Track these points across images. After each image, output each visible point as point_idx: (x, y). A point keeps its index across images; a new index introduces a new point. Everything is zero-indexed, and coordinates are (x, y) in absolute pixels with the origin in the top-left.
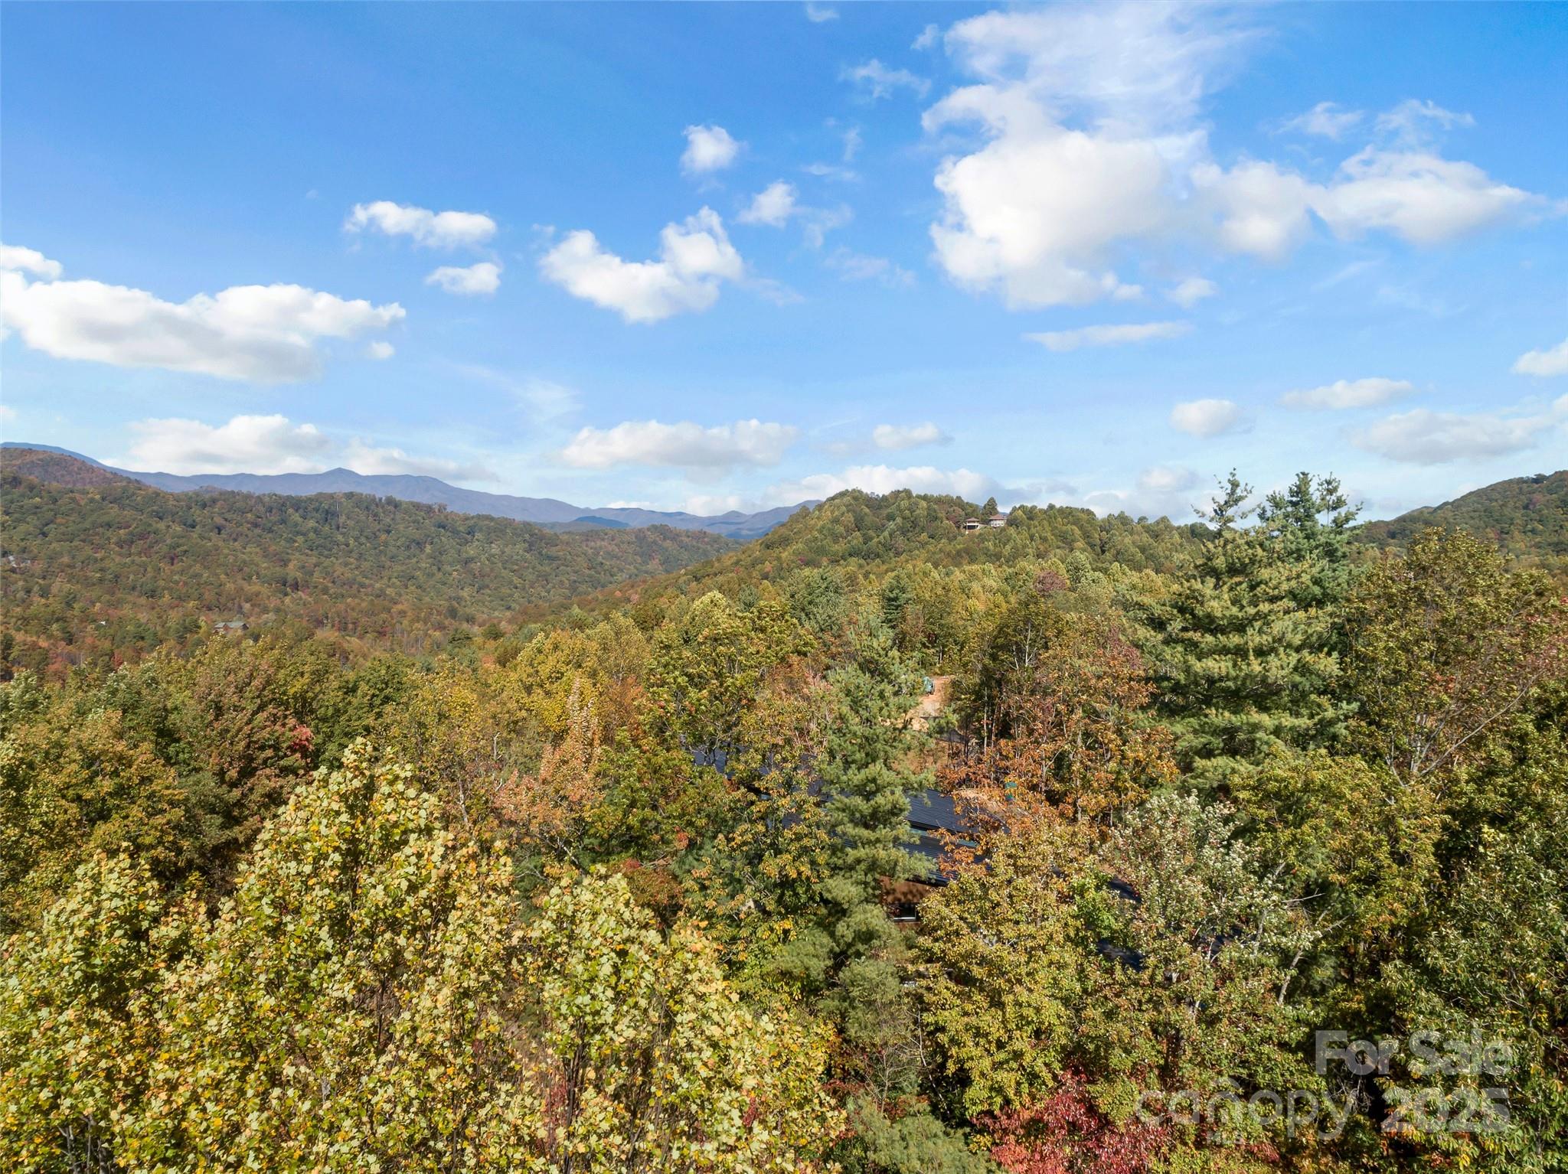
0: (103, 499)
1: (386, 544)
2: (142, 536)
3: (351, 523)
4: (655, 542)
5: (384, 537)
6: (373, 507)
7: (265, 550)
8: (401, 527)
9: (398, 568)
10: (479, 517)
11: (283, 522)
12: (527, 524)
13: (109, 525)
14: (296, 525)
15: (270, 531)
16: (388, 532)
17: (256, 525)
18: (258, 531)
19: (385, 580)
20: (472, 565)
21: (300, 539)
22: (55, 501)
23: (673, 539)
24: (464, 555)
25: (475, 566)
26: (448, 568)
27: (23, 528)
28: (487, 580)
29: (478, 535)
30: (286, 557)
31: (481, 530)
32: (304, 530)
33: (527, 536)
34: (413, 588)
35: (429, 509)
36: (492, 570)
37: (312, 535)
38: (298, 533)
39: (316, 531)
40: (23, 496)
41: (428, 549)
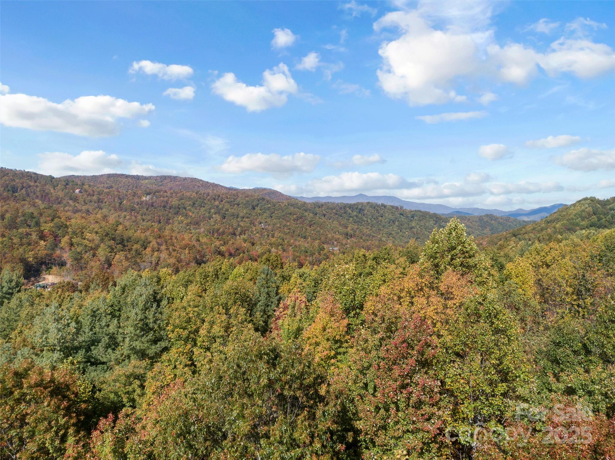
0: (288, 205)
1: (381, 221)
2: (301, 218)
3: (369, 213)
4: (487, 221)
5: (380, 218)
6: (376, 207)
7: (340, 223)
8: (387, 215)
9: (386, 230)
10: (416, 211)
11: (345, 213)
12: (434, 214)
13: (291, 214)
14: (350, 214)
15: (341, 216)
16: (382, 217)
17: (336, 214)
18: (337, 216)
19: (381, 235)
20: (414, 230)
21: (351, 219)
22: (274, 206)
23: (495, 220)
24: (411, 226)
25: (415, 230)
26: (404, 230)
27: (265, 215)
28: (419, 236)
29: (415, 218)
30: (347, 225)
31: (417, 216)
32: (352, 216)
33: (435, 219)
34: (391, 238)
35: (397, 208)
36: (421, 232)
37: (355, 218)
38: (350, 217)
39: (356, 216)
40: (265, 204)
41: (397, 223)
